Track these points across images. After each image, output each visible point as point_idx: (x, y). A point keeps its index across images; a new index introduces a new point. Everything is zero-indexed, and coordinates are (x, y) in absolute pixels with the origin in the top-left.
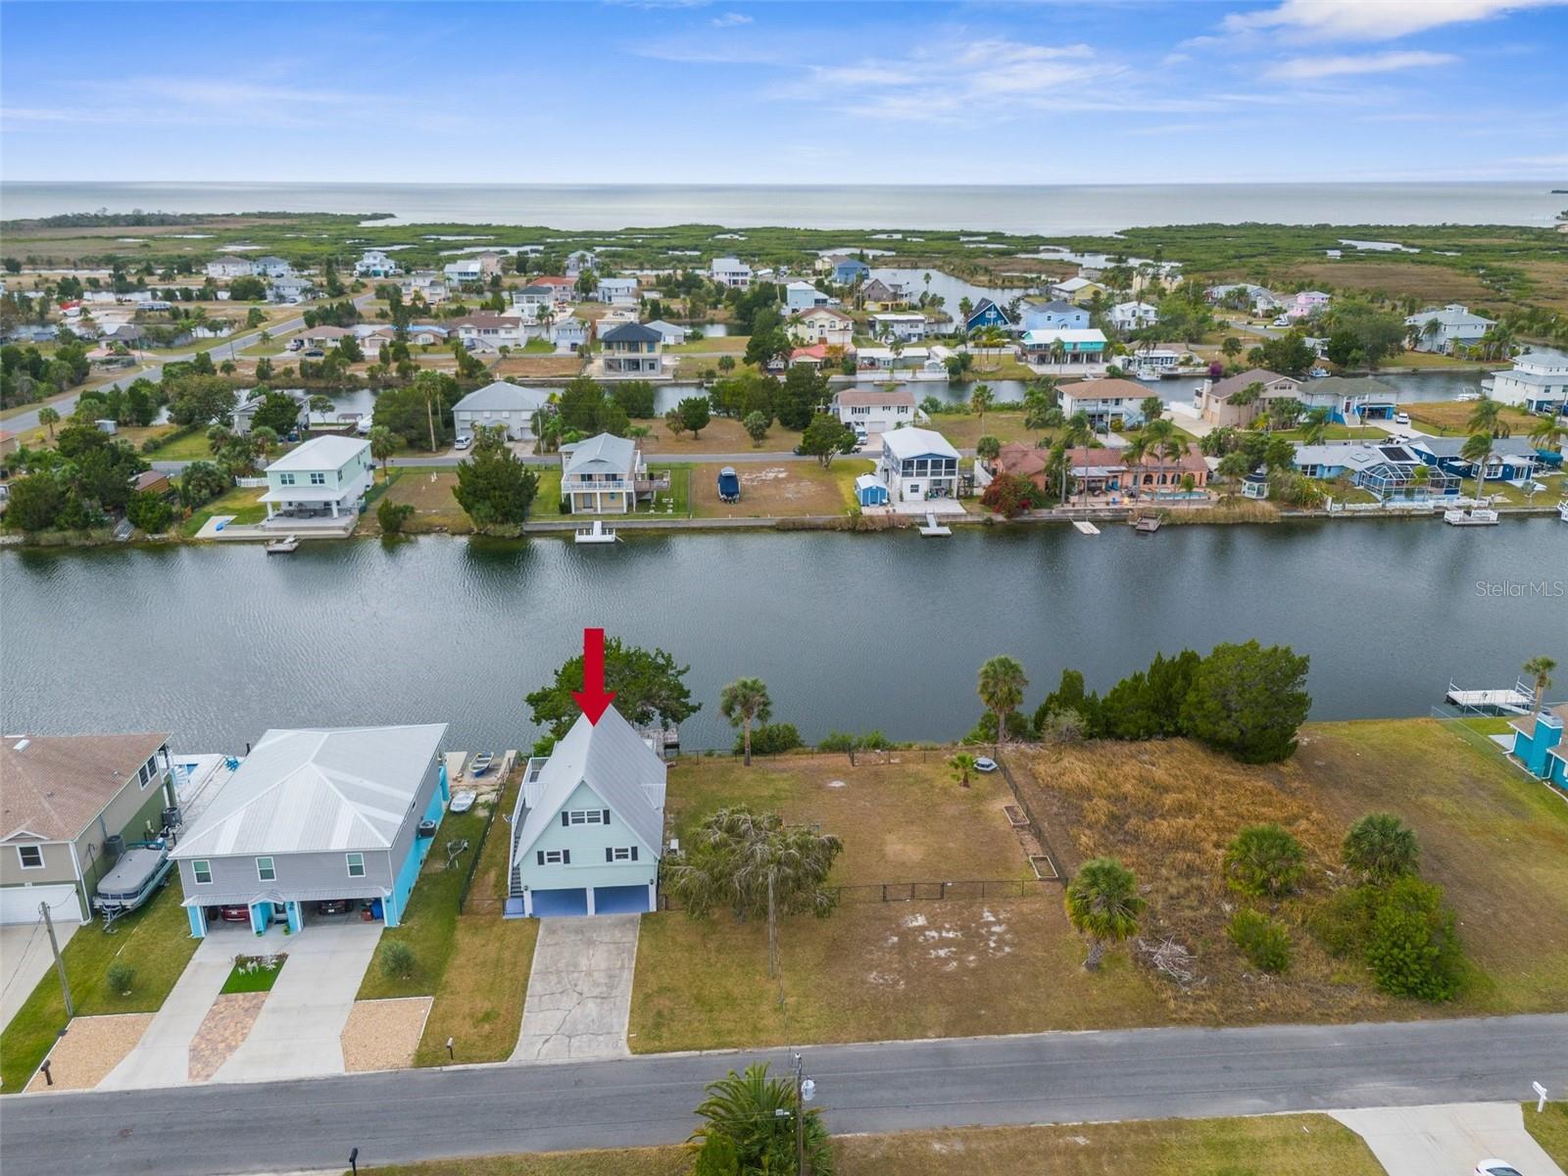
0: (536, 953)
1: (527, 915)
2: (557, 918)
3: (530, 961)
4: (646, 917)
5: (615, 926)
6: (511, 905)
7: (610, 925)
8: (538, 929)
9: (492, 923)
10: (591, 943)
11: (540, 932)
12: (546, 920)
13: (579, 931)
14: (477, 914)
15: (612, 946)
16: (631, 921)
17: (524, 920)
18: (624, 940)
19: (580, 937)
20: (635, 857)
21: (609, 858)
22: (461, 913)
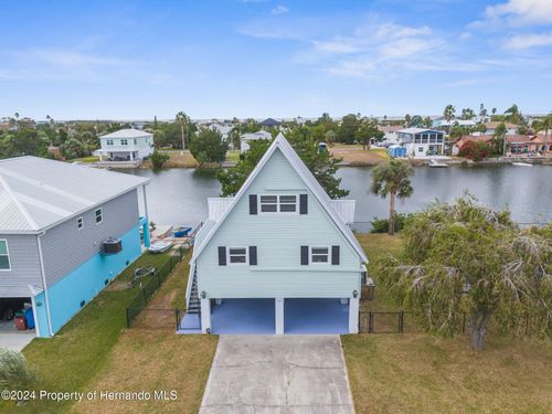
0: (210, 376)
1: (204, 331)
2: (239, 336)
3: (202, 387)
4: (346, 339)
5: (312, 346)
6: (186, 320)
7: (304, 346)
8: (216, 347)
9: (163, 338)
10: (283, 367)
11: (218, 350)
12: (225, 337)
13: (267, 351)
14: (147, 327)
15: (313, 372)
16: (330, 342)
17: (200, 336)
18: (327, 364)
19: (268, 358)
20: (336, 261)
21: (304, 261)
22: (129, 327)
